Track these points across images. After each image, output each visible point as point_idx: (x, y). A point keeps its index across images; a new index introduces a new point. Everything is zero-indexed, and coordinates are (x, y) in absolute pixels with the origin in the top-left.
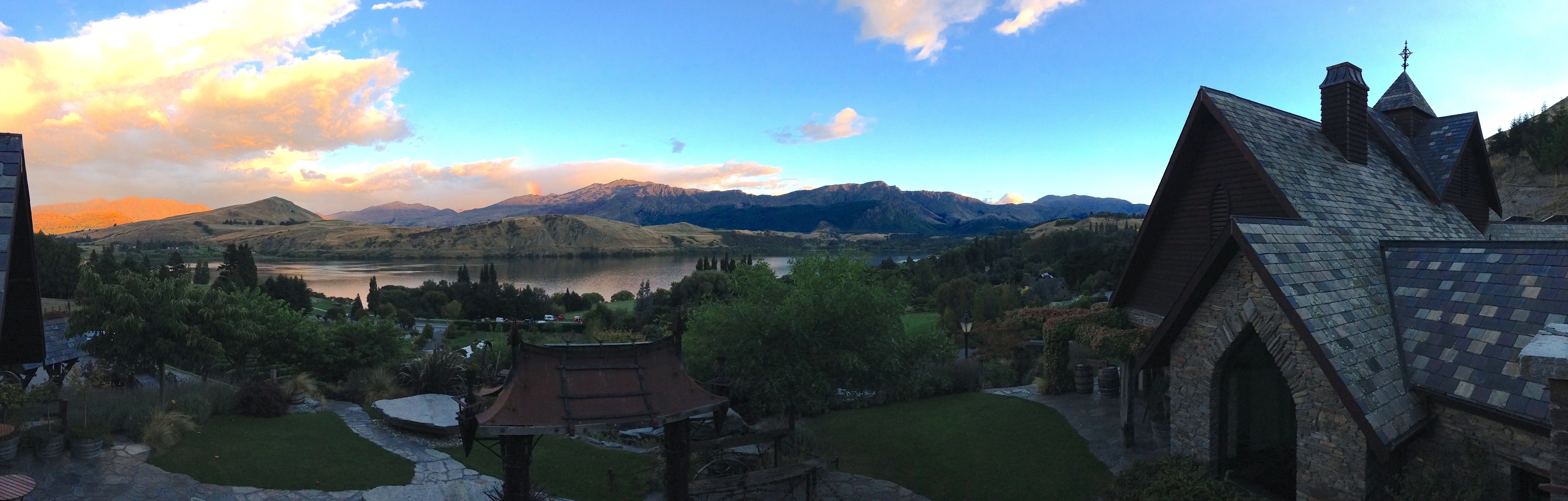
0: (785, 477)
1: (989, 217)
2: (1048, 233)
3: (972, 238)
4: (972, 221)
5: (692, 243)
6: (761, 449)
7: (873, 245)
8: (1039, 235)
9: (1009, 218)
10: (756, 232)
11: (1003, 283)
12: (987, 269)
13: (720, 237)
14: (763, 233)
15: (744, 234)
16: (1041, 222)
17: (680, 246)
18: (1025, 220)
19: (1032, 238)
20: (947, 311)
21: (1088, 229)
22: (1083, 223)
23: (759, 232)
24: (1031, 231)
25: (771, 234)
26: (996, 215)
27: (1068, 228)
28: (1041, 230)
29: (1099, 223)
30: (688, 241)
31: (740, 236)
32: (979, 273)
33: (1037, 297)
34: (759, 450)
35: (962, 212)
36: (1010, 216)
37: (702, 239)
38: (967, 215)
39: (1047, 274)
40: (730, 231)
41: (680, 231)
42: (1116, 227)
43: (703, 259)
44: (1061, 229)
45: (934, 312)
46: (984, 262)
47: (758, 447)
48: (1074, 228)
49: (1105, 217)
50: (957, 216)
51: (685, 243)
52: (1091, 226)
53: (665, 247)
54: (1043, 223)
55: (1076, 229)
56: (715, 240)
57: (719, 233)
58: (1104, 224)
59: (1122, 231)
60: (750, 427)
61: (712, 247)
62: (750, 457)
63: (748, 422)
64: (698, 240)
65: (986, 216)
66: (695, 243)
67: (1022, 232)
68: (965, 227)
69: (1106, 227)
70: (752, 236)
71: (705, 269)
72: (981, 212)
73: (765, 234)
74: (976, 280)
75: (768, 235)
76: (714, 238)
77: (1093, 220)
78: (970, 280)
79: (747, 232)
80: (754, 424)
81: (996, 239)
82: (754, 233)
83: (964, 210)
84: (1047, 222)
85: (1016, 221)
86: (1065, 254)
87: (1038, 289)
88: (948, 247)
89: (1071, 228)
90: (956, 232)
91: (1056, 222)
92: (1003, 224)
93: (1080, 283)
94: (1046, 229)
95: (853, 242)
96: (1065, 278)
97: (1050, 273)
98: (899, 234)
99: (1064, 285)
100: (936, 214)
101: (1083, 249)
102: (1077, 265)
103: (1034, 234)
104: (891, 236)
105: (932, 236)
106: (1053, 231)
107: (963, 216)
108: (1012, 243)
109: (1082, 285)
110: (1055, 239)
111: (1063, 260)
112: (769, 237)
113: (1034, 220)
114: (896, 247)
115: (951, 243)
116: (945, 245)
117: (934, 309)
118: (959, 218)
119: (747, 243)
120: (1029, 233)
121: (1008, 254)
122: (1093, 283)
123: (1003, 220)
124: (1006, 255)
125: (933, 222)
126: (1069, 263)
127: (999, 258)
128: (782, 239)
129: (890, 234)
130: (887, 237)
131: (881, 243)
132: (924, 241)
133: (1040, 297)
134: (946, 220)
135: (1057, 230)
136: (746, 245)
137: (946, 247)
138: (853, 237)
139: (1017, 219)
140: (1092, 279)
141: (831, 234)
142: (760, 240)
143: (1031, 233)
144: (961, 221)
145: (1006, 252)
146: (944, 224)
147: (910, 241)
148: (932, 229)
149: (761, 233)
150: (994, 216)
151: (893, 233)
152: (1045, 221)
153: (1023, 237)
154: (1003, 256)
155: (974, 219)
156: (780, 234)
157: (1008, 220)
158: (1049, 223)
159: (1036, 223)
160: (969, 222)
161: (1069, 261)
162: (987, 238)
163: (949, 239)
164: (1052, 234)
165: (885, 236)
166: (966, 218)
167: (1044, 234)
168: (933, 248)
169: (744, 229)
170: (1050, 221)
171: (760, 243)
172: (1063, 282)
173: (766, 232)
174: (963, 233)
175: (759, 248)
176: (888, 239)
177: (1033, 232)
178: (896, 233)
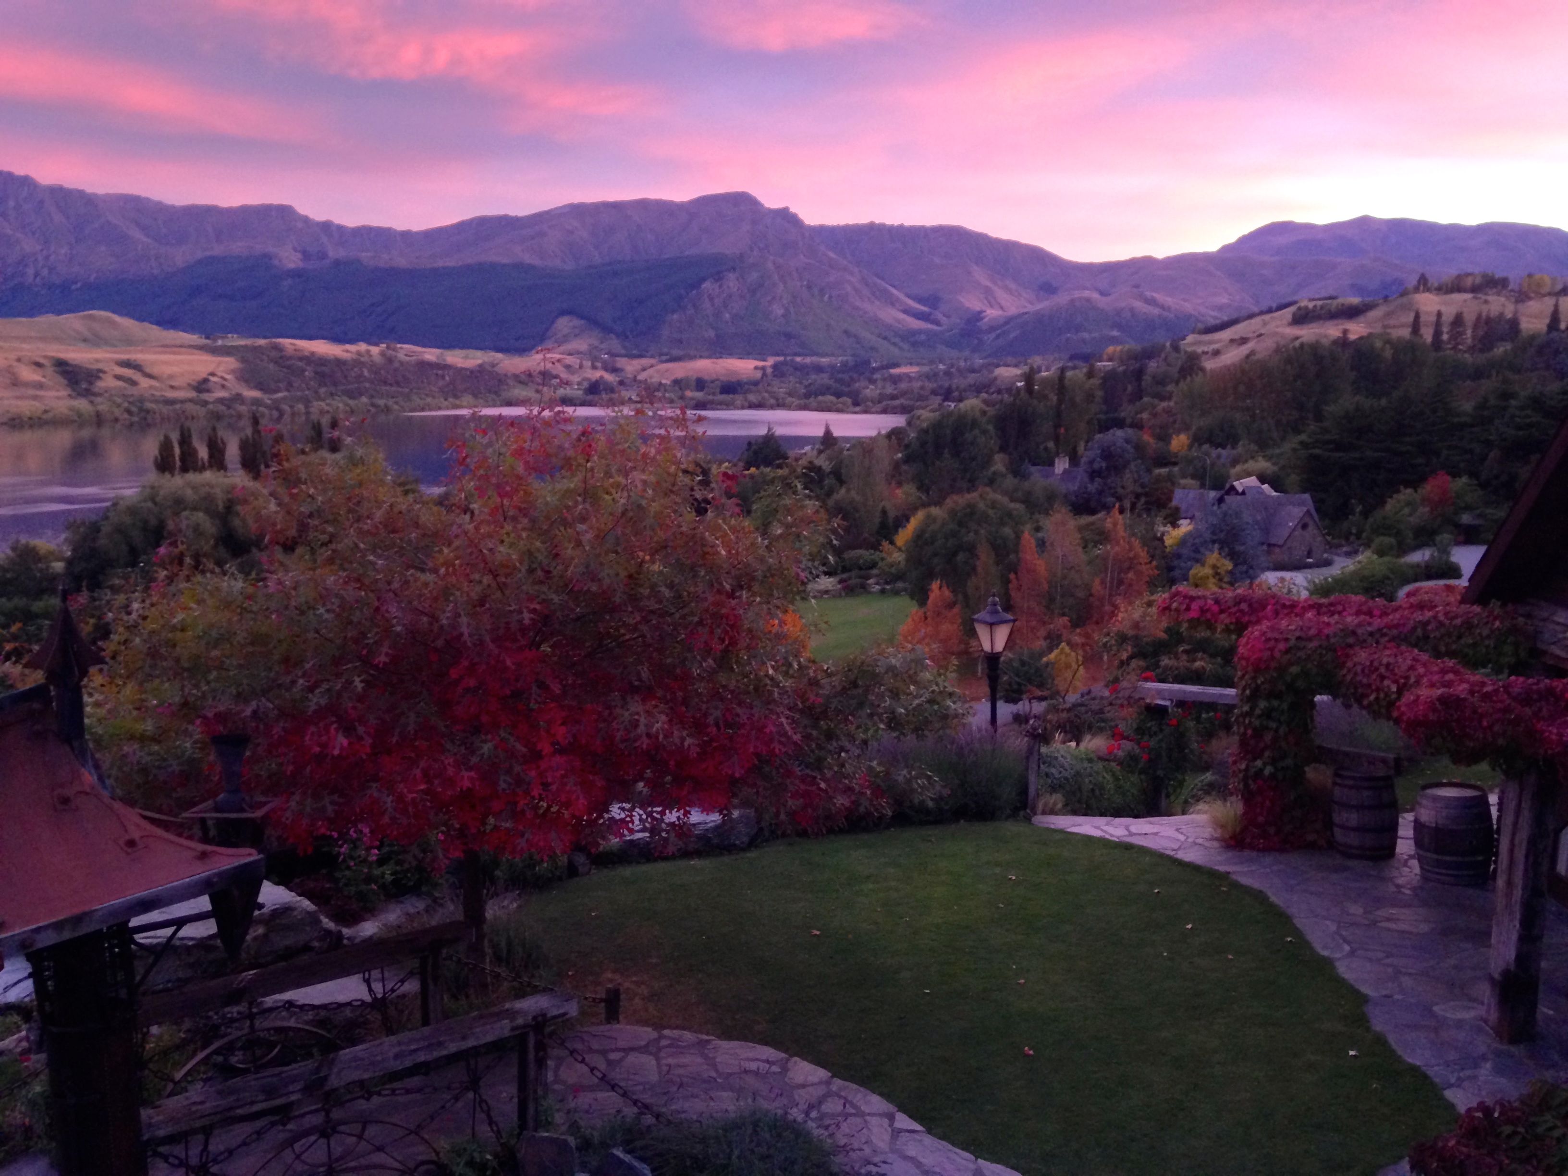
1: (1072, 301)
2: (1263, 348)
3: (1017, 371)
5: (134, 383)
7: (722, 393)
8: (1232, 356)
9: (1138, 304)
10: (352, 348)
12: (1061, 465)
13: (229, 363)
14: (375, 350)
15: (313, 353)
16: (1244, 314)
17: (87, 393)
18: (1188, 307)
19: (1210, 365)
20: (937, 592)
21: (1405, 333)
22: (1389, 314)
23: (363, 347)
24: (1210, 343)
25: (401, 356)
26: (1095, 296)
27: (1332, 331)
28: (1244, 341)
29: (1449, 313)
30: (118, 377)
31: (301, 359)
32: (1036, 476)
33: (1216, 554)
37: (168, 370)
38: (1002, 296)
39: (1252, 481)
40: (262, 342)
41: (85, 340)
42: (1514, 325)
43: (175, 437)
44: (1308, 333)
46: (1051, 445)
48: (1356, 330)
49: (1474, 289)
50: (972, 302)
51: (108, 382)
52: (1416, 327)
53: (35, 398)
54: (1251, 316)
55: (1364, 332)
56: (213, 374)
57: (227, 351)
58: (1470, 318)
59: (1532, 338)
61: (205, 396)
64: (155, 371)
65: (1062, 299)
66: (145, 383)
67: (1176, 348)
68: (998, 337)
69: (1476, 327)
70: (339, 362)
71: (185, 469)
72: (1048, 289)
73: (382, 354)
74: (1026, 500)
75: (390, 360)
76: (210, 369)
77: (1429, 303)
78: (1007, 500)
79: (322, 348)
81: (1090, 375)
82: (347, 351)
83: (995, 283)
84: (1262, 313)
85: (1156, 311)
86: (1319, 417)
87: (1222, 531)
88: (944, 400)
89: (1345, 332)
90: (967, 353)
91: (1288, 313)
92: (1117, 326)
93: (1366, 514)
94: (1260, 335)
95: (660, 384)
96: (1307, 496)
97: (1262, 479)
98: (798, 359)
99: (1307, 519)
100: (909, 296)
101: (1384, 402)
102: (1357, 455)
103: (1217, 353)
104: (775, 366)
105: (896, 365)
106: (1282, 342)
107: (989, 303)
108: (1143, 383)
109: (1371, 520)
110: (1289, 367)
111: (1303, 437)
112: (396, 365)
113: (1220, 308)
114: (789, 400)
115: (954, 386)
116: (934, 392)
117: (900, 585)
118: (978, 309)
119: (325, 385)
120: (1199, 350)
121: (1129, 421)
122: (1410, 515)
123: (1119, 312)
124: (1120, 424)
125: (898, 321)
126: (1331, 446)
127: (1100, 432)
128: (440, 372)
129: (771, 361)
130: (763, 368)
131: (746, 387)
132: (872, 381)
133: (1229, 555)
134: (940, 316)
135: (1297, 338)
136: (322, 390)
137: (938, 399)
138: (658, 372)
139: (1163, 307)
140: (1409, 504)
141: (594, 359)
142: (366, 373)
143: (1206, 349)
144: (982, 319)
145: (1123, 414)
146: (935, 327)
147: (831, 382)
148: (895, 344)
149: (368, 351)
150: (1088, 300)
151: (781, 358)
152: (1256, 310)
153: (1179, 363)
154: (1112, 428)
155: (1025, 310)
156: (431, 355)
157: (1132, 310)
158: (1267, 317)
159: (1226, 318)
160: (1009, 321)
161: (1329, 442)
162: (1063, 370)
163: (947, 373)
164: (1277, 350)
165: (756, 368)
166: (1002, 308)
167: (1252, 353)
168: (897, 402)
169: (311, 338)
170: (1270, 311)
171: (367, 385)
172: (1305, 509)
173: (388, 348)
174: (989, 356)
175: (364, 399)
176: (764, 375)
177: (1216, 346)
178: (789, 358)
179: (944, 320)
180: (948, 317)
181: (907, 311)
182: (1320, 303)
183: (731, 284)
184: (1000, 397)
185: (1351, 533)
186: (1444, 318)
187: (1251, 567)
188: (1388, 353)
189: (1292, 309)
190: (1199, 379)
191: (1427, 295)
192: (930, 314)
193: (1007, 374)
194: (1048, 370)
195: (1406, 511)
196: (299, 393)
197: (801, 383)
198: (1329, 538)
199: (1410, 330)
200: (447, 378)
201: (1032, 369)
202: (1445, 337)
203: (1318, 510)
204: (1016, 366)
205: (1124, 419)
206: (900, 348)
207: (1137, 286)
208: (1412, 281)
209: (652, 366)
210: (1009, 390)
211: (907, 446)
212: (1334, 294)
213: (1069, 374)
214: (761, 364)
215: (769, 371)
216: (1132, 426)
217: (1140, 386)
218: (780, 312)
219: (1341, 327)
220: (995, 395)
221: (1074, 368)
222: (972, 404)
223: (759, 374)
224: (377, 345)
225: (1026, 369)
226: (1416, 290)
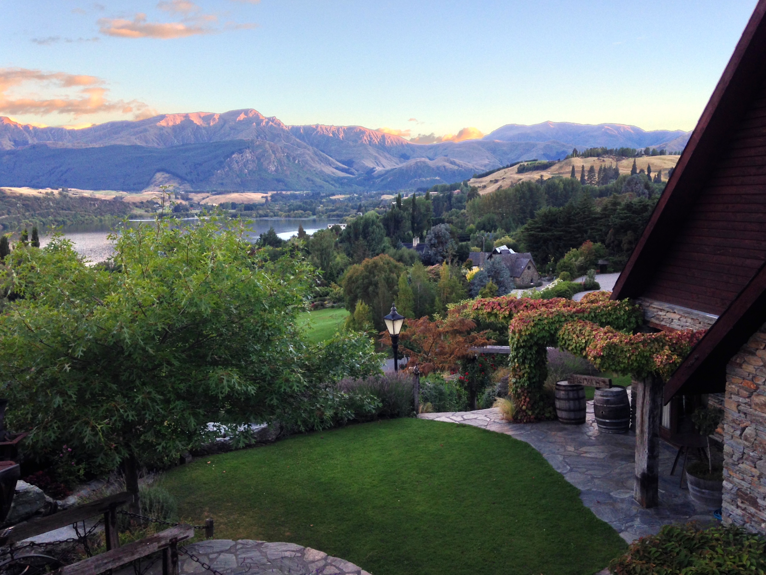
0: (127, 560)
1: (417, 163)
2: (505, 184)
3: (392, 197)
4: (392, 170)
6: (81, 531)
7: (245, 210)
8: (492, 189)
9: (447, 164)
10: (43, 191)
11: (441, 263)
12: (416, 242)
14: (56, 192)
15: (21, 195)
16: (496, 168)
18: (470, 165)
19: (482, 193)
20: (360, 306)
21: (568, 176)
22: (561, 168)
23: (49, 190)
24: (481, 182)
25: (70, 194)
26: (427, 160)
27: (535, 176)
28: (496, 181)
29: (587, 166)
31: (14, 197)
32: (404, 248)
33: (491, 282)
34: (77, 533)
35: (376, 158)
36: (448, 161)
38: (384, 161)
39: (504, 247)
42: (616, 171)
44: (525, 177)
45: (339, 307)
46: (410, 232)
47: (76, 528)
48: (546, 175)
49: (598, 155)
50: (369, 164)
52: (573, 172)
54: (499, 170)
55: (550, 176)
58: (597, 169)
59: (625, 177)
60: (60, 502)
62: (63, 546)
63: (54, 496)
65: (412, 162)
67: (466, 185)
68: (382, 180)
69: (599, 173)
70: (36, 199)
72: (405, 157)
73: (60, 193)
74: (401, 259)
75: (65, 196)
77: (578, 162)
78: (392, 259)
79: (25, 191)
80: (65, 496)
81: (427, 198)
82: (40, 193)
83: (379, 154)
84: (504, 168)
85: (456, 168)
86: (532, 216)
87: (492, 271)
88: (358, 212)
89: (542, 176)
90: (367, 188)
91: (516, 167)
92: (439, 175)
93: (556, 261)
94: (504, 178)
95: (213, 206)
96: (529, 254)
97: (509, 247)
98: (284, 192)
99: (530, 265)
100: (338, 161)
101: (561, 208)
102: (550, 233)
103: (485, 187)
104: (272, 196)
105: (333, 195)
106: (514, 182)
107: (377, 164)
108: (452, 202)
109: (558, 264)
110: (517, 193)
111: (526, 226)
112: (68, 199)
113: (485, 166)
114: (280, 213)
115: (362, 205)
116: (353, 208)
117: (340, 304)
118: (372, 167)
119: (29, 211)
120: (477, 185)
121: (446, 220)
122: (576, 261)
123: (438, 168)
124: (442, 221)
125: (334, 173)
126: (539, 230)
127: (433, 226)
128: (92, 202)
129: (270, 194)
130: (266, 197)
131: (258, 207)
132: (321, 203)
133: (496, 283)
134: (353, 170)
135: (520, 179)
136: (27, 214)
137: (355, 211)
138: (211, 200)
139: (458, 166)
140: (574, 256)
141: (176, 194)
142: (51, 204)
143: (479, 185)
144: (374, 171)
145: (443, 217)
146: (351, 176)
147: (301, 204)
148: (332, 185)
149: (52, 193)
150: (424, 162)
151: (275, 192)
152: (501, 166)
153: (468, 192)
154: (439, 223)
155: (394, 167)
156: (87, 193)
157: (444, 167)
158: (506, 170)
159: (488, 171)
160: (387, 172)
161: (538, 228)
162: (414, 196)
163: (358, 198)
164: (512, 186)
165: (262, 197)
166: (383, 166)
167: (501, 187)
168: (335, 213)
169: (20, 187)
170: (507, 167)
171: (52, 210)
172: (529, 260)
173: (63, 190)
174: (379, 189)
175: (51, 218)
176: (267, 200)
177: (484, 184)
178: (279, 192)
179: (356, 172)
180: (357, 171)
181: (337, 168)
182: (529, 163)
183: (248, 155)
184: (385, 209)
185: (550, 270)
186: (585, 169)
187: (506, 288)
188: (561, 186)
189: (517, 166)
190: (477, 200)
191: (577, 158)
192: (349, 169)
193: (388, 198)
194: (407, 196)
195: (574, 259)
196: (14, 216)
197: (285, 204)
198: (540, 273)
199: (570, 175)
200: (97, 206)
201: (399, 196)
202: (586, 178)
203: (534, 260)
204: (392, 194)
205: (444, 219)
206: (335, 186)
207: (446, 156)
208: (571, 152)
209: (208, 197)
210: (389, 206)
211: (341, 235)
212: (536, 158)
213: (417, 198)
214: (265, 195)
215: (269, 198)
216: (448, 222)
217: (450, 203)
218: (273, 169)
219: (540, 174)
220: (382, 209)
221: (419, 195)
222: (371, 213)
223: (264, 200)
224: (57, 189)
225: (397, 195)
226: (572, 156)
